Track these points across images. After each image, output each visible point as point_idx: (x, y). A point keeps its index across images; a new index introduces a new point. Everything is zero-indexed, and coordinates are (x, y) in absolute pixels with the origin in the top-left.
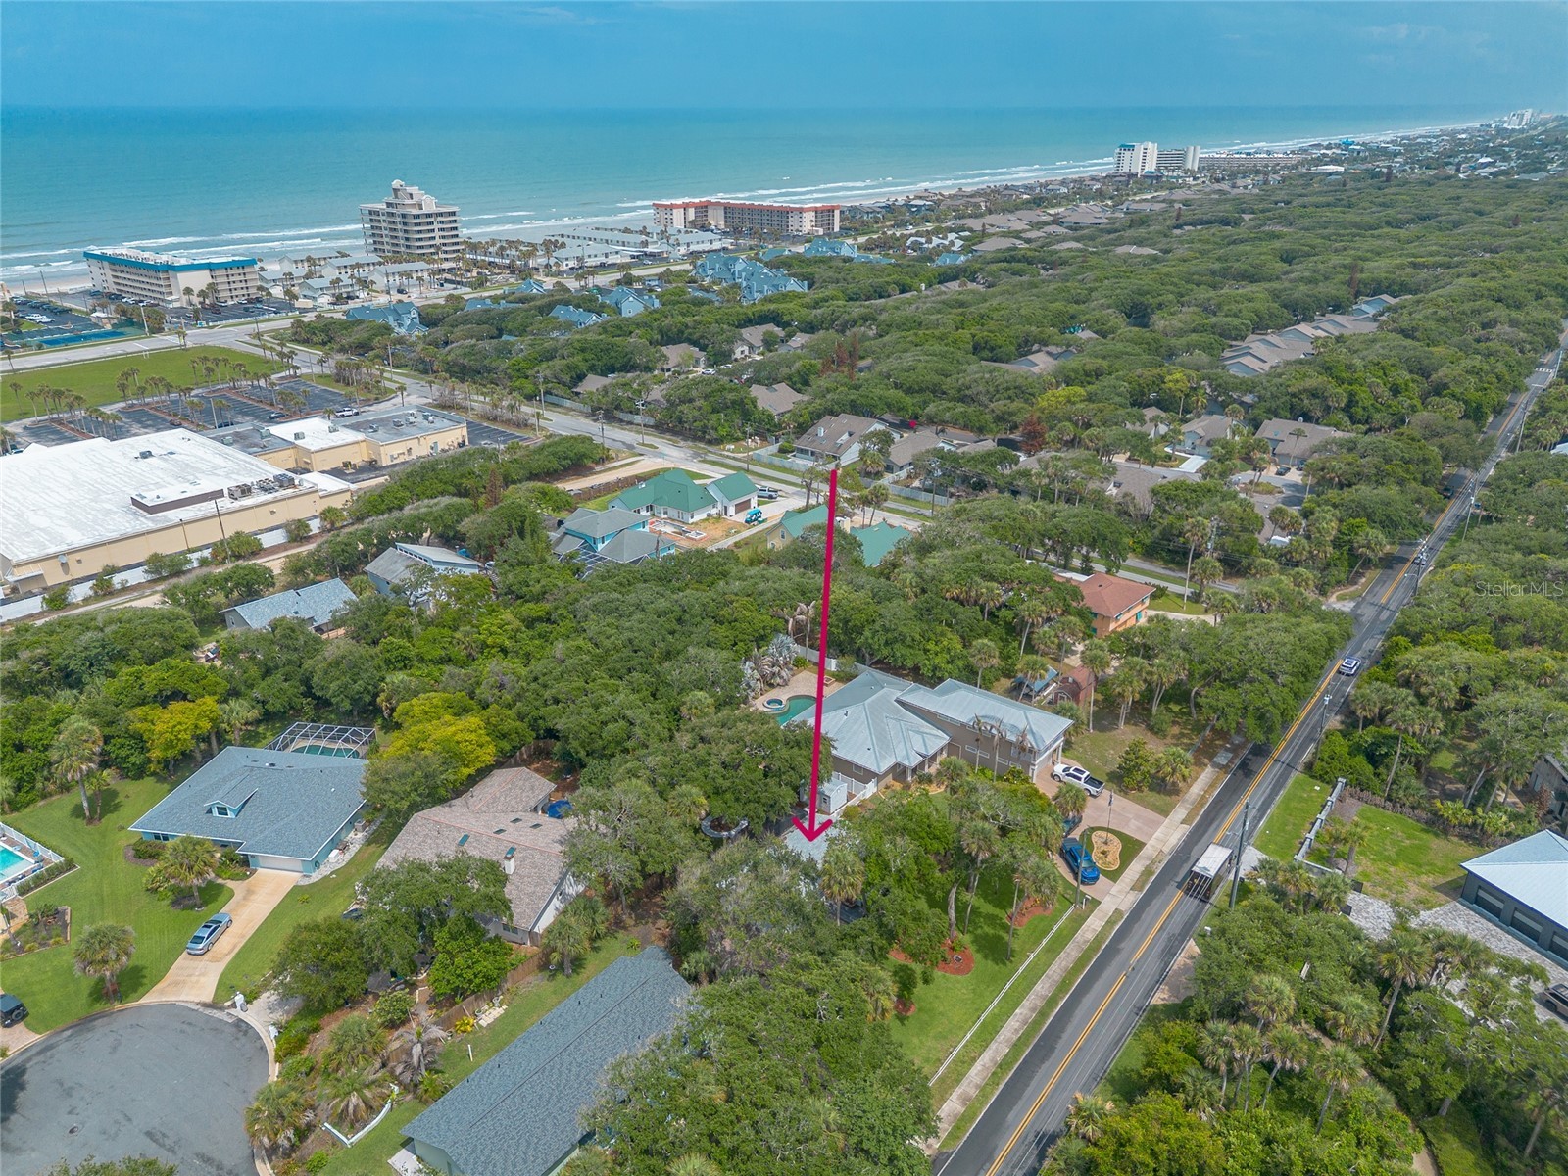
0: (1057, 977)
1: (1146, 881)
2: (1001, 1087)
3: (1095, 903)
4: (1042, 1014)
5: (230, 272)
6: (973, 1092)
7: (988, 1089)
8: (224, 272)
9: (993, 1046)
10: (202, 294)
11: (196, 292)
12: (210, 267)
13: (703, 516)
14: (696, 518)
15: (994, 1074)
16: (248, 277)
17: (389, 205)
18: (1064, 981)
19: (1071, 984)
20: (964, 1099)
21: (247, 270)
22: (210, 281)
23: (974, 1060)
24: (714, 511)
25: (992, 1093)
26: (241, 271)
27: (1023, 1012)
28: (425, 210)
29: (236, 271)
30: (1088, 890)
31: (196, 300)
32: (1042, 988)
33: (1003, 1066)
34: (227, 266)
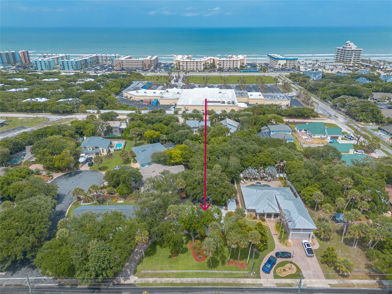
0: (216, 281)
1: (285, 286)
2: (165, 287)
3: (259, 277)
4: (199, 284)
5: (291, 61)
6: (159, 282)
7: (162, 285)
8: (289, 61)
9: (178, 279)
10: (282, 65)
11: (281, 65)
12: (287, 60)
13: (319, 137)
14: (315, 137)
15: (168, 283)
16: (295, 63)
17: (343, 47)
18: (216, 284)
19: (217, 286)
20: (155, 281)
21: (295, 61)
22: (286, 63)
23: (170, 277)
24: (323, 137)
25: (162, 286)
26: (293, 61)
27: (195, 280)
28: (352, 49)
29: (292, 61)
30: (262, 273)
31: (281, 67)
32: (208, 280)
33: (172, 284)
34: (291, 60)
